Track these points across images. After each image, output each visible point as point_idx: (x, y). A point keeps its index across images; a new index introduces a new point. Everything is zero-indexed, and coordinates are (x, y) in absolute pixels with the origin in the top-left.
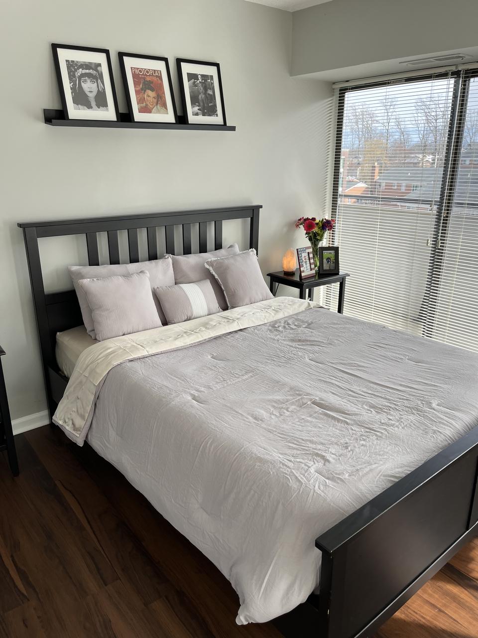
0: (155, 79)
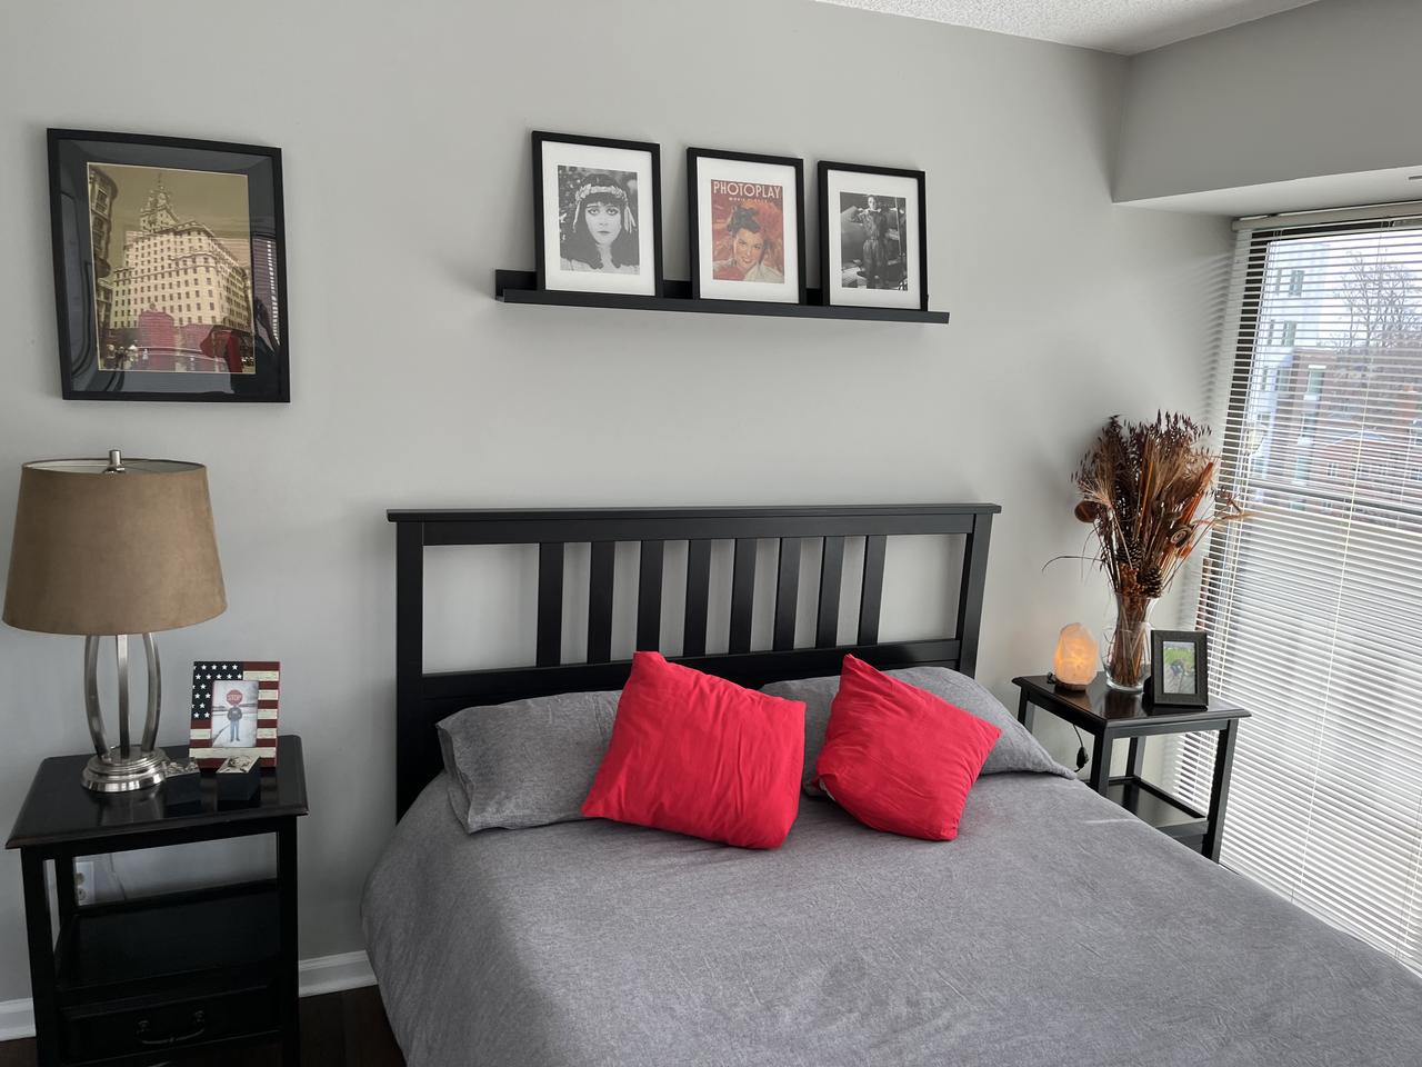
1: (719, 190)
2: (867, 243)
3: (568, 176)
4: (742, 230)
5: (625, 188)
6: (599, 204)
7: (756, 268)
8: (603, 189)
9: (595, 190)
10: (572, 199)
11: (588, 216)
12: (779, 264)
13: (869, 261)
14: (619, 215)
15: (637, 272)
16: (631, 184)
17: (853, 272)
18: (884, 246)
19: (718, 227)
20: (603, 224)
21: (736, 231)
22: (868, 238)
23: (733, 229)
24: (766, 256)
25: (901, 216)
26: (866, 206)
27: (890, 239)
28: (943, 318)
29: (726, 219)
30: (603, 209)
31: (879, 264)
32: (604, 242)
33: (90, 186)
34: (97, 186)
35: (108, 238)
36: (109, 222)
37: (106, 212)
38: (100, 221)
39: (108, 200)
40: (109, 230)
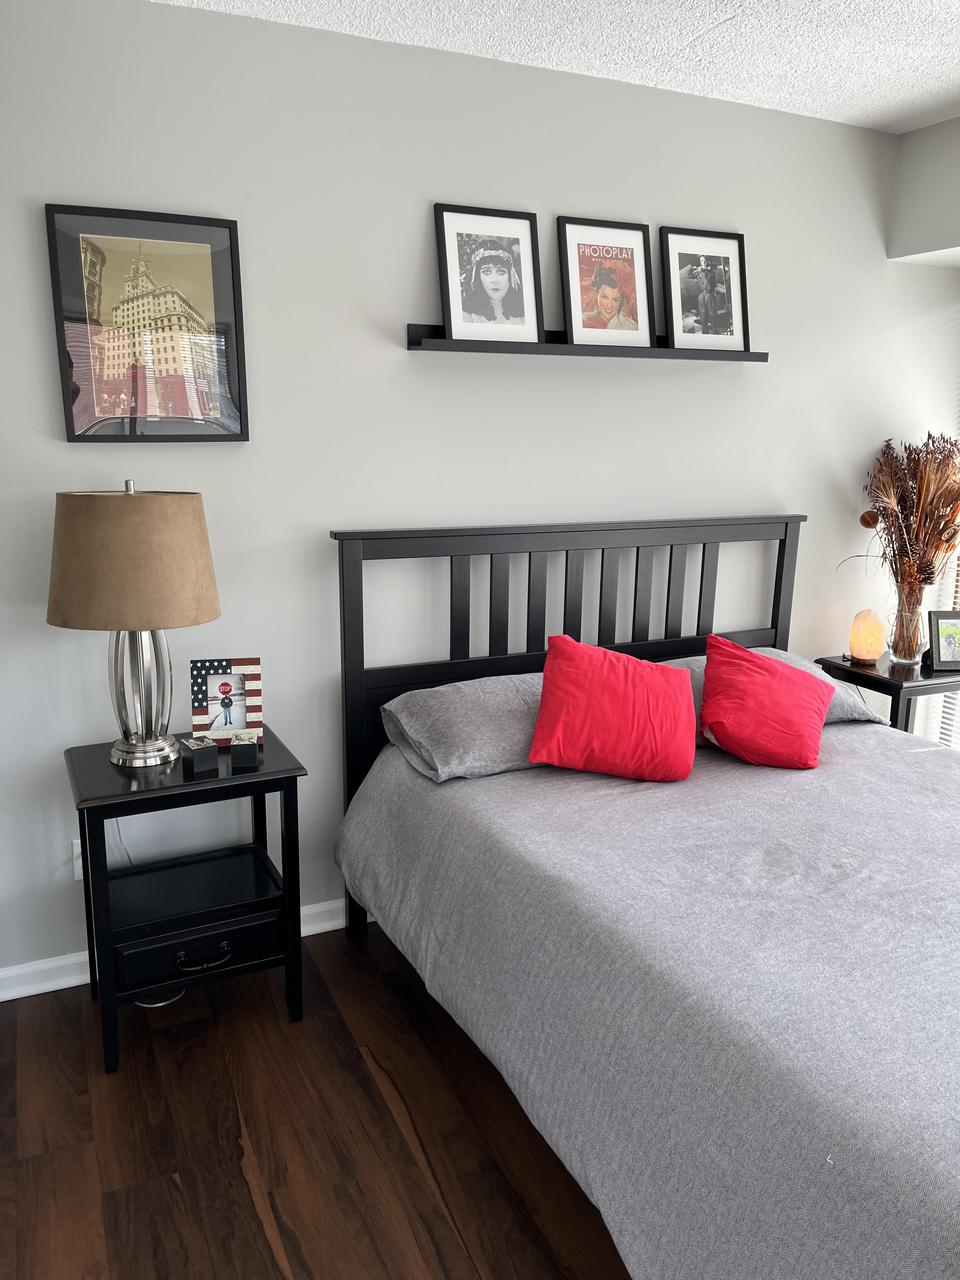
0: (620, 264)
1: (584, 252)
2: (701, 296)
3: (465, 241)
4: (603, 286)
5: (511, 252)
6: (491, 265)
7: (615, 318)
8: (493, 253)
9: (488, 253)
10: (469, 262)
11: (482, 275)
12: (633, 314)
13: (703, 311)
14: (506, 275)
15: (523, 322)
16: (514, 248)
17: (691, 320)
18: (715, 298)
19: (586, 283)
20: (494, 281)
21: (599, 287)
22: (702, 291)
23: (597, 285)
24: (623, 308)
25: (726, 272)
26: (699, 265)
27: (718, 293)
28: (763, 357)
29: (590, 276)
30: (494, 270)
31: (711, 313)
32: (497, 297)
33: (83, 255)
34: (89, 255)
35: (100, 300)
36: (100, 287)
37: (97, 278)
38: (92, 286)
39: (98, 267)
40: (100, 294)
